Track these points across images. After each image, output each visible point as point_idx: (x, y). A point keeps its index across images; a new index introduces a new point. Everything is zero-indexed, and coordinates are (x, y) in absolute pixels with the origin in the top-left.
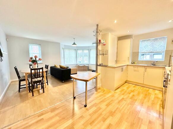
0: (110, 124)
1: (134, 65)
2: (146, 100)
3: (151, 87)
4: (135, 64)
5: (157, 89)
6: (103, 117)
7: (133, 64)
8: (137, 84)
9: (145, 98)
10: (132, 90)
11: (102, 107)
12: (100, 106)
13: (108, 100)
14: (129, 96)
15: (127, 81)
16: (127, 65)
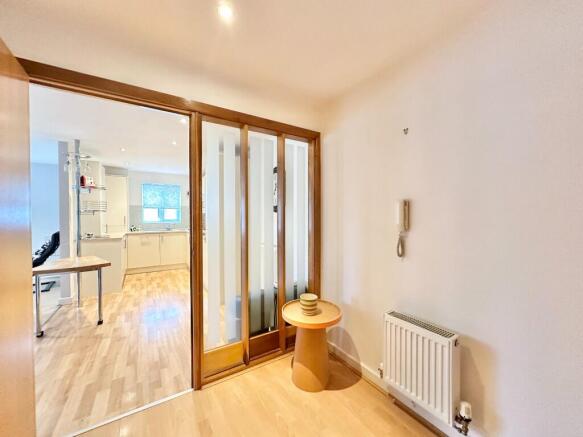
1: (136, 232)
4: (137, 230)
7: (133, 232)
8: (148, 271)
15: (128, 270)
16: (127, 235)
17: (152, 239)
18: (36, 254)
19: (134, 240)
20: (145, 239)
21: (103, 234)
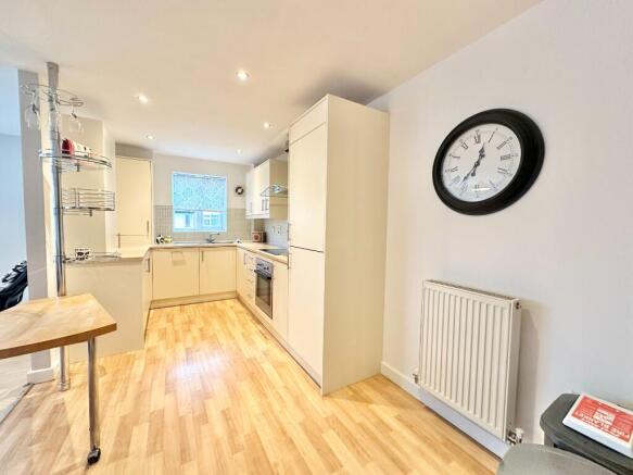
0: (223, 412)
1: (165, 245)
2: (230, 326)
3: (217, 298)
4: (167, 242)
5: (227, 296)
6: (194, 418)
7: (161, 245)
8: (183, 303)
9: (225, 323)
10: (187, 320)
11: (160, 407)
12: (152, 409)
13: (153, 380)
14: (194, 338)
15: (152, 302)
16: (151, 249)
17: (187, 255)
18: (4, 281)
19: (162, 258)
20: (177, 256)
21: (111, 250)
